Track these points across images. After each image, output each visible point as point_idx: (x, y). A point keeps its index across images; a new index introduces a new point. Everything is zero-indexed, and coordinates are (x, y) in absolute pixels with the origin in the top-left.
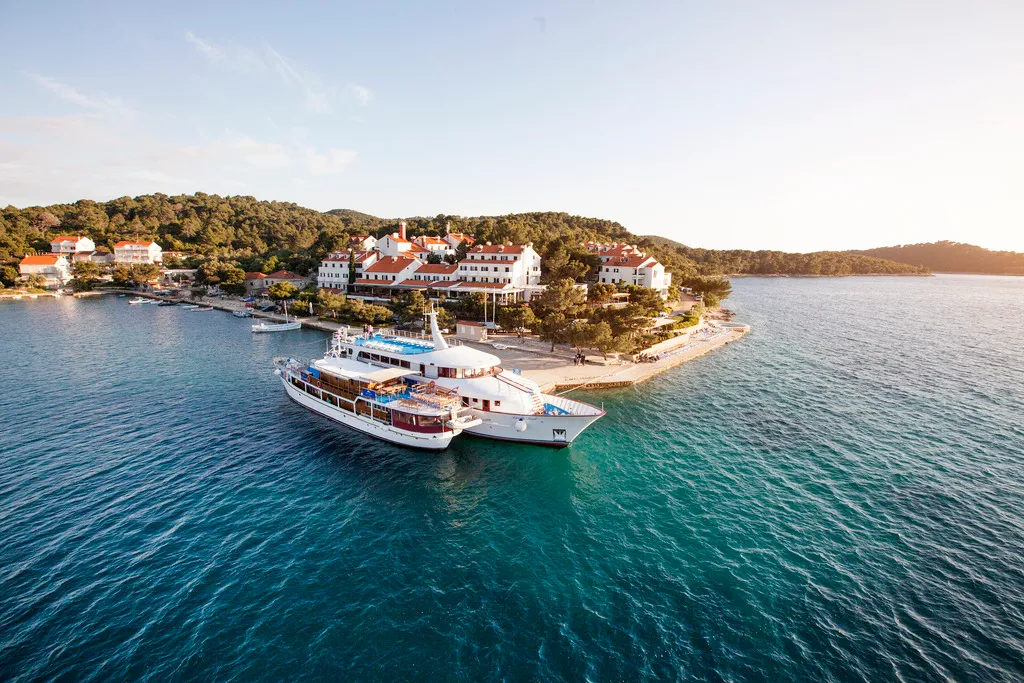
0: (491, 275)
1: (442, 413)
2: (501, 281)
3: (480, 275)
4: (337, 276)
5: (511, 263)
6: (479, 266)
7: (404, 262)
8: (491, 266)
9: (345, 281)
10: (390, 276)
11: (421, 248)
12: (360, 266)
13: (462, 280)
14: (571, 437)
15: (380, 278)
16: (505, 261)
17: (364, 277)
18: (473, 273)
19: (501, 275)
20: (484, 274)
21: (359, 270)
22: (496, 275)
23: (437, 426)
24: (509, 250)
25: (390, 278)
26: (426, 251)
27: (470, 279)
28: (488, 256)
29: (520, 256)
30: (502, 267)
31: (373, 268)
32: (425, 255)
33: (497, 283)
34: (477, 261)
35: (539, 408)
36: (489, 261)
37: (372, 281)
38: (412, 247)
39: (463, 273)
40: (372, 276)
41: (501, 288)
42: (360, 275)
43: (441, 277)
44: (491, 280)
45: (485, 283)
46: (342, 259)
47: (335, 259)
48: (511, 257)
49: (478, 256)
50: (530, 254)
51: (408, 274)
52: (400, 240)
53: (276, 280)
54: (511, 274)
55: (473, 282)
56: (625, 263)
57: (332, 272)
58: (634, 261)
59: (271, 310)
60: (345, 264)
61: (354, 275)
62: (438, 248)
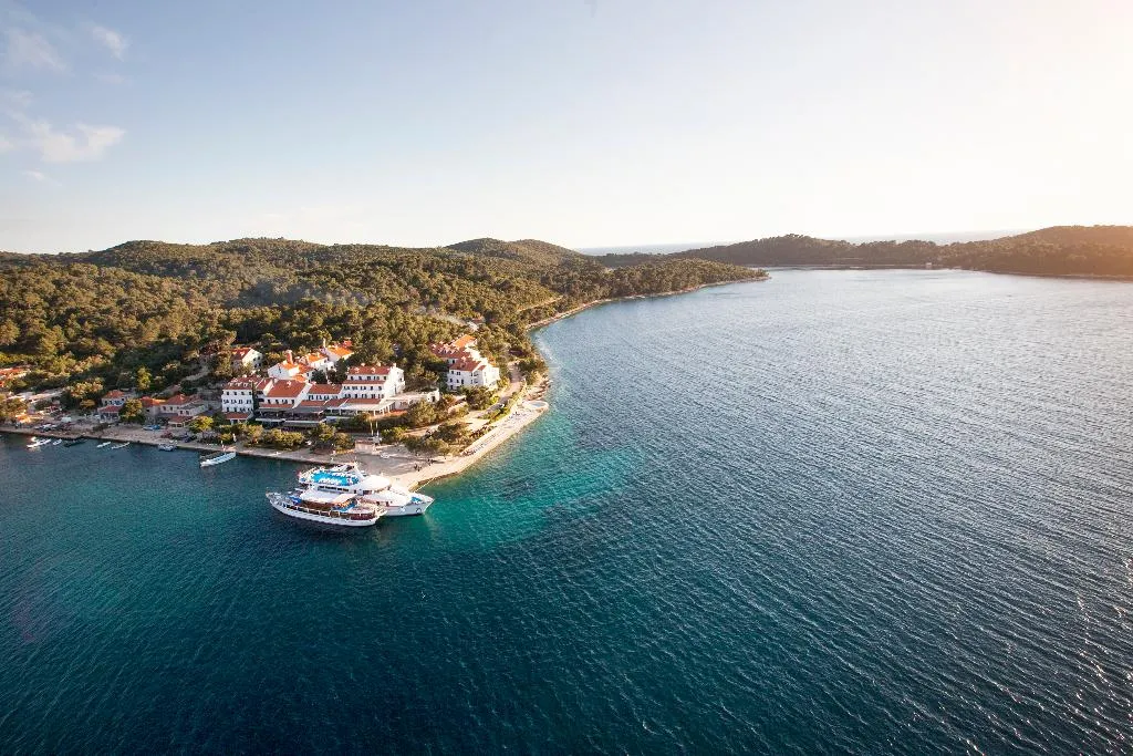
0: (369, 393)
1: (372, 512)
2: (377, 397)
3: (360, 393)
4: (241, 402)
5: (382, 382)
6: (359, 386)
7: (298, 387)
8: (369, 386)
9: (250, 406)
10: (289, 401)
11: (305, 368)
12: (261, 393)
13: (347, 398)
14: (424, 511)
15: (280, 402)
16: (377, 381)
17: (266, 401)
18: (355, 392)
19: (377, 393)
20: (364, 392)
21: (260, 397)
22: (372, 392)
23: (370, 516)
24: (380, 372)
25: (290, 402)
26: (310, 369)
27: (353, 396)
28: (364, 377)
29: (389, 377)
30: (376, 386)
31: (272, 394)
32: (310, 373)
33: (373, 400)
34: (356, 382)
35: (409, 501)
36: (366, 382)
37: (274, 405)
38: (300, 368)
39: (347, 392)
40: (273, 401)
41: (378, 403)
42: (263, 400)
43: (331, 396)
45: (364, 400)
46: (242, 387)
47: (235, 387)
48: (381, 378)
49: (357, 377)
50: (396, 373)
51: (303, 396)
52: (290, 366)
53: (175, 407)
54: (382, 392)
55: (357, 400)
56: (464, 368)
57: (235, 399)
58: (471, 365)
59: (191, 439)
60: (247, 392)
61: (257, 401)
62: (319, 364)
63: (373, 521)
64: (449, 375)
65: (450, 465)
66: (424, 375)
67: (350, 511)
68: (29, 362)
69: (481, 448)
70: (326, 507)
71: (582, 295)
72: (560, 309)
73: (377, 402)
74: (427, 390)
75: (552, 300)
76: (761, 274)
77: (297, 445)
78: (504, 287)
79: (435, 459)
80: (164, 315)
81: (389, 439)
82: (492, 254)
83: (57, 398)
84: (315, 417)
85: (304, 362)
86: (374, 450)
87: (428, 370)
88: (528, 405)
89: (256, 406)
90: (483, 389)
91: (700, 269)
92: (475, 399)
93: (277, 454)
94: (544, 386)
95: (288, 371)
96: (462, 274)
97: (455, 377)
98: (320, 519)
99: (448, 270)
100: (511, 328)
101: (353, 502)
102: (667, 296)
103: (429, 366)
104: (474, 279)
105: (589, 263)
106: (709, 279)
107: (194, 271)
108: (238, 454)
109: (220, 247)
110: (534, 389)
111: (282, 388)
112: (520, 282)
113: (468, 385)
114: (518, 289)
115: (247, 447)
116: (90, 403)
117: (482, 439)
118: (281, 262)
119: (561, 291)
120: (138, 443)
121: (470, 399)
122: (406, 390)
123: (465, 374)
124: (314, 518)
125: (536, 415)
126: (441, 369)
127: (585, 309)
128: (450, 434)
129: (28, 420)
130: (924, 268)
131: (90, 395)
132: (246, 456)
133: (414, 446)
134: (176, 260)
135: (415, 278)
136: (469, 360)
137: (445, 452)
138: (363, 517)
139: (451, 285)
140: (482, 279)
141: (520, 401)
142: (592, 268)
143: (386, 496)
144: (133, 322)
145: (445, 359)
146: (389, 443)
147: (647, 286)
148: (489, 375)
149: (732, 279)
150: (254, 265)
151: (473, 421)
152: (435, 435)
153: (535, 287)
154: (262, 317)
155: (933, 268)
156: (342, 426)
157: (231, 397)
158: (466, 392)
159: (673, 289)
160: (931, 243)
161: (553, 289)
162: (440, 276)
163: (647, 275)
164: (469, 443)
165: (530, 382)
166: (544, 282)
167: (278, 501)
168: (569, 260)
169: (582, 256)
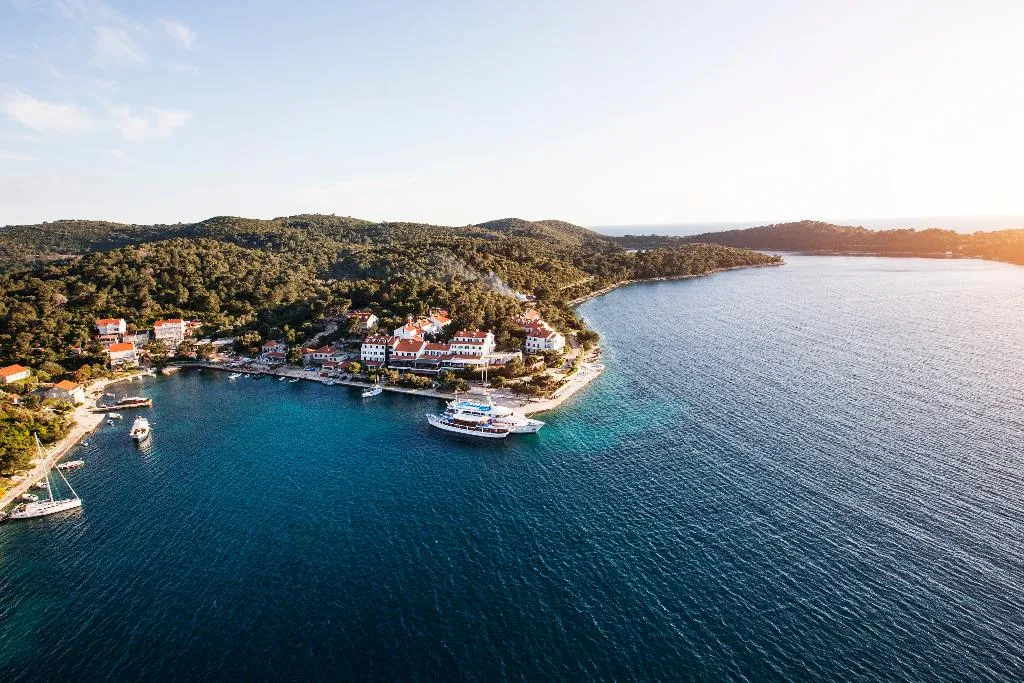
0: (471, 351)
1: (504, 429)
2: (478, 354)
3: (464, 351)
4: (375, 353)
5: (480, 344)
6: (463, 345)
7: (417, 344)
8: (471, 346)
9: (383, 356)
11: (420, 331)
12: (391, 347)
13: (454, 354)
15: (406, 355)
16: (477, 343)
17: (394, 354)
18: (461, 350)
19: (476, 350)
20: (467, 350)
21: (390, 350)
22: (474, 351)
24: (479, 336)
25: (412, 355)
26: (423, 331)
27: (459, 353)
28: (467, 339)
29: (485, 339)
30: (477, 347)
31: (398, 348)
32: (424, 335)
33: (474, 356)
34: (461, 343)
35: (527, 423)
36: (468, 343)
37: (401, 357)
38: (417, 331)
39: (454, 350)
40: (400, 353)
42: (392, 353)
43: (442, 352)
44: (471, 354)
45: (468, 356)
46: (376, 342)
47: (371, 342)
48: (480, 340)
49: (461, 339)
50: (490, 336)
51: (421, 351)
52: (410, 329)
53: (323, 354)
54: (482, 350)
55: (461, 355)
56: (540, 335)
57: (371, 351)
58: (544, 334)
59: (344, 378)
60: (380, 346)
61: (388, 353)
62: (427, 328)
63: (505, 435)
64: (528, 341)
65: (543, 404)
66: (510, 340)
67: (490, 427)
68: (200, 317)
69: (563, 395)
70: (474, 424)
71: (612, 277)
72: (593, 289)
73: (479, 358)
74: (514, 351)
75: (585, 280)
76: (776, 261)
77: (427, 386)
78: (544, 268)
79: (533, 399)
80: (285, 283)
81: (496, 384)
82: (519, 233)
83: (230, 345)
84: (434, 367)
85: (418, 326)
86: (485, 391)
87: (512, 337)
88: (588, 366)
89: (387, 357)
90: (555, 352)
91: (717, 254)
92: (551, 359)
93: (414, 391)
94: (597, 352)
95: (408, 332)
96: (509, 255)
97: (532, 342)
98: (468, 432)
99: (497, 251)
100: (558, 304)
101: (490, 422)
102: (687, 279)
103: (513, 333)
104: (520, 260)
105: (611, 244)
106: (726, 264)
107: (270, 244)
108: (384, 391)
109: (284, 223)
110: (590, 354)
111: (405, 343)
112: (556, 263)
113: (543, 349)
114: (557, 270)
115: (389, 386)
116: (256, 349)
117: (562, 388)
118: (338, 238)
119: (592, 273)
120: (305, 379)
121: (546, 360)
122: (497, 350)
123: (541, 341)
124: (463, 431)
125: (596, 375)
126: (522, 335)
127: (614, 289)
128: (541, 383)
129: (216, 360)
130: (944, 257)
131: (254, 344)
132: (390, 391)
133: (517, 390)
134: (254, 233)
135: (472, 258)
136: (543, 330)
137: (540, 395)
138: (499, 431)
139: (501, 265)
140: (526, 260)
141: (582, 363)
142: (614, 250)
143: (511, 419)
144: (264, 289)
145: (523, 328)
146: (497, 387)
147: (668, 269)
148: (558, 342)
149: (748, 264)
150: (317, 240)
151: (555, 375)
152: (531, 383)
153: (570, 269)
154: (367, 289)
155: (954, 257)
156: (458, 374)
157: (368, 349)
158: (544, 353)
159: (693, 272)
160: (953, 232)
161: (585, 270)
162: (491, 257)
163: (668, 260)
164: (555, 389)
165: (586, 349)
166: (577, 263)
167: (435, 421)
168: (591, 240)
169: (603, 238)
